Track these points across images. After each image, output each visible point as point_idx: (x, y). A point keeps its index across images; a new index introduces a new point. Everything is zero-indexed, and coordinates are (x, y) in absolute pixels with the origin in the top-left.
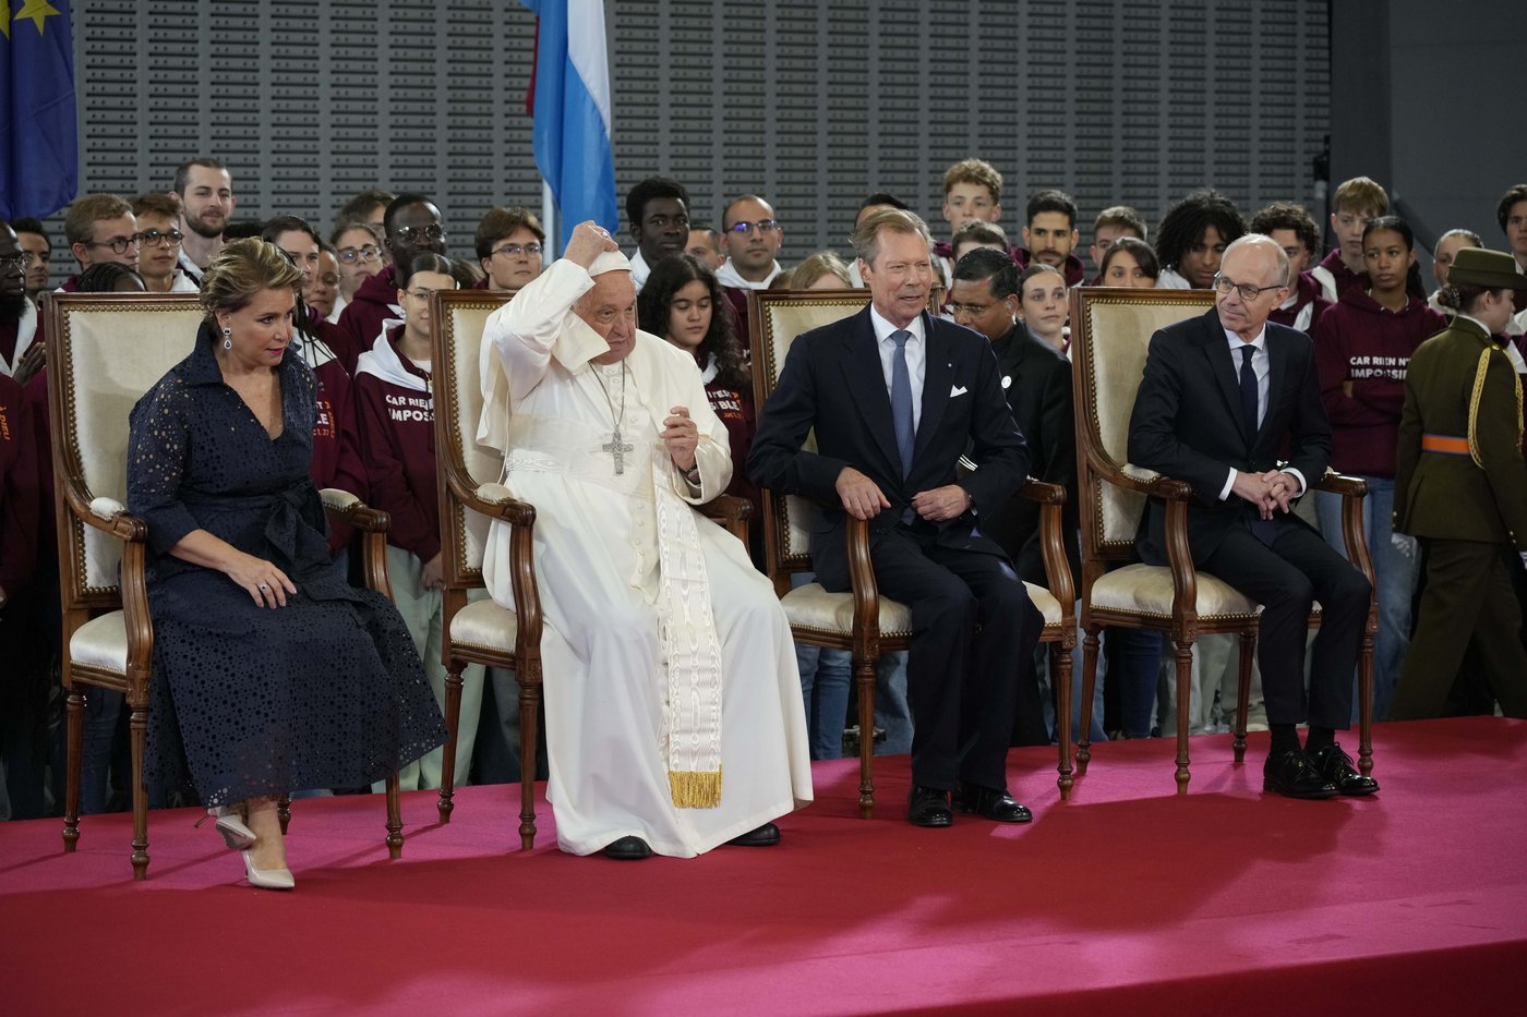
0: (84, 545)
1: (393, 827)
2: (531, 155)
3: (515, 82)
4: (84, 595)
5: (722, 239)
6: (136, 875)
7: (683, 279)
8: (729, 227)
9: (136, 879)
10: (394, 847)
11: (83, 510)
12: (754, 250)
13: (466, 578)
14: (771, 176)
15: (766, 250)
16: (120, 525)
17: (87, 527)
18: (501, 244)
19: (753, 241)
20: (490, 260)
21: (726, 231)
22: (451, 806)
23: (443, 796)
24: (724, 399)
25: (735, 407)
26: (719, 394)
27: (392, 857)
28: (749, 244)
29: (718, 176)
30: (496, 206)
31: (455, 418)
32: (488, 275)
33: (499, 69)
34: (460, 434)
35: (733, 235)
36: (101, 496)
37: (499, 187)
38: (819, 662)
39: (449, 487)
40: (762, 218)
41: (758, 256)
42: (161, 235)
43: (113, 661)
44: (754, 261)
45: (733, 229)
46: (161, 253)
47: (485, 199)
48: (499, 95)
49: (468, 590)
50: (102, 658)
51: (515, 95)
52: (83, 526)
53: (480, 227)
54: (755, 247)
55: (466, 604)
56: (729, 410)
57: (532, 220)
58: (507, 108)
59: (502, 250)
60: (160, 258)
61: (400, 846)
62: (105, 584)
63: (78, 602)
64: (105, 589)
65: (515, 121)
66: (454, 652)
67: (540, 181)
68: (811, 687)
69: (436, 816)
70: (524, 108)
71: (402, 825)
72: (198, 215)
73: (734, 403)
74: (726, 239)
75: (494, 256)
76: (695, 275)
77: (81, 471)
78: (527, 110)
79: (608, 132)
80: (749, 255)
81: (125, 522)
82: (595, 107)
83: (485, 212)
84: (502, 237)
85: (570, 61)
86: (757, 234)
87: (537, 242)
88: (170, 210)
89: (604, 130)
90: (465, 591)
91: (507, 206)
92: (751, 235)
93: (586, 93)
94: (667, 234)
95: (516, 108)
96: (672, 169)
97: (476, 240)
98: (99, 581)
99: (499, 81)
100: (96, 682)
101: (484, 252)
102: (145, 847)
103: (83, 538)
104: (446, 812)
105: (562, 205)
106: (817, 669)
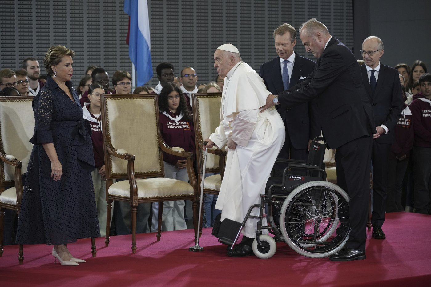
0: (4, 169)
1: (93, 248)
2: (128, 55)
3: (123, 35)
4: (4, 183)
5: (181, 79)
6: (20, 263)
7: (171, 90)
8: (183, 75)
9: (20, 264)
10: (94, 254)
11: (3, 158)
12: (190, 82)
13: (112, 176)
14: (196, 61)
15: (193, 82)
16: (14, 163)
17: (4, 163)
18: (120, 82)
19: (191, 79)
20: (116, 86)
21: (182, 77)
22: (109, 242)
23: (106, 239)
24: (184, 125)
25: (187, 127)
26: (183, 123)
27: (93, 256)
28: (189, 80)
29: (181, 61)
30: (118, 70)
31: (108, 131)
32: (116, 90)
33: (118, 31)
34: (110, 135)
35: (184, 78)
36: (9, 154)
37: (118, 64)
38: (213, 199)
39: (107, 151)
40: (192, 73)
41: (191, 84)
42: (23, 82)
43: (12, 202)
44: (190, 85)
45: (184, 76)
46: (24, 87)
47: (114, 68)
48: (118, 38)
49: (113, 180)
50: (9, 201)
51: (123, 38)
52: (3, 163)
53: (113, 76)
54: (191, 81)
55: (113, 184)
56: (185, 128)
57: (128, 75)
58: (120, 42)
59: (120, 84)
60: (24, 88)
61: (95, 253)
62: (10, 180)
63: (2, 185)
64: (10, 181)
65: (123, 46)
66: (109, 198)
67: (131, 63)
68: (211, 206)
69: (104, 244)
70: (125, 42)
71: (96, 247)
72: (32, 74)
73: (187, 125)
74: (182, 79)
75: (117, 85)
76: (174, 89)
77: (3, 147)
78: (127, 43)
79: (150, 49)
80: (189, 84)
81: (15, 162)
82: (146, 42)
83: (115, 72)
84: (120, 80)
85: (139, 29)
86: (191, 77)
87: (130, 81)
88: (25, 74)
89: (148, 48)
90: (112, 180)
91: (121, 70)
92: (190, 78)
93: (143, 38)
94: (168, 79)
95: (123, 42)
96: (168, 59)
97: (112, 80)
98: (8, 179)
99: (118, 35)
100: (8, 208)
101: (115, 83)
102: (23, 255)
103: (4, 167)
104: (107, 243)
105: (137, 70)
106: (213, 201)
